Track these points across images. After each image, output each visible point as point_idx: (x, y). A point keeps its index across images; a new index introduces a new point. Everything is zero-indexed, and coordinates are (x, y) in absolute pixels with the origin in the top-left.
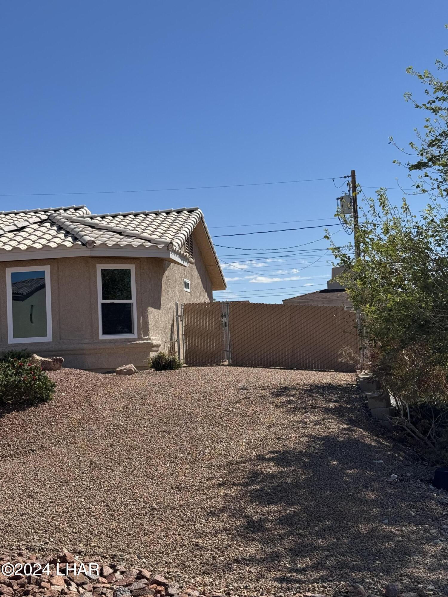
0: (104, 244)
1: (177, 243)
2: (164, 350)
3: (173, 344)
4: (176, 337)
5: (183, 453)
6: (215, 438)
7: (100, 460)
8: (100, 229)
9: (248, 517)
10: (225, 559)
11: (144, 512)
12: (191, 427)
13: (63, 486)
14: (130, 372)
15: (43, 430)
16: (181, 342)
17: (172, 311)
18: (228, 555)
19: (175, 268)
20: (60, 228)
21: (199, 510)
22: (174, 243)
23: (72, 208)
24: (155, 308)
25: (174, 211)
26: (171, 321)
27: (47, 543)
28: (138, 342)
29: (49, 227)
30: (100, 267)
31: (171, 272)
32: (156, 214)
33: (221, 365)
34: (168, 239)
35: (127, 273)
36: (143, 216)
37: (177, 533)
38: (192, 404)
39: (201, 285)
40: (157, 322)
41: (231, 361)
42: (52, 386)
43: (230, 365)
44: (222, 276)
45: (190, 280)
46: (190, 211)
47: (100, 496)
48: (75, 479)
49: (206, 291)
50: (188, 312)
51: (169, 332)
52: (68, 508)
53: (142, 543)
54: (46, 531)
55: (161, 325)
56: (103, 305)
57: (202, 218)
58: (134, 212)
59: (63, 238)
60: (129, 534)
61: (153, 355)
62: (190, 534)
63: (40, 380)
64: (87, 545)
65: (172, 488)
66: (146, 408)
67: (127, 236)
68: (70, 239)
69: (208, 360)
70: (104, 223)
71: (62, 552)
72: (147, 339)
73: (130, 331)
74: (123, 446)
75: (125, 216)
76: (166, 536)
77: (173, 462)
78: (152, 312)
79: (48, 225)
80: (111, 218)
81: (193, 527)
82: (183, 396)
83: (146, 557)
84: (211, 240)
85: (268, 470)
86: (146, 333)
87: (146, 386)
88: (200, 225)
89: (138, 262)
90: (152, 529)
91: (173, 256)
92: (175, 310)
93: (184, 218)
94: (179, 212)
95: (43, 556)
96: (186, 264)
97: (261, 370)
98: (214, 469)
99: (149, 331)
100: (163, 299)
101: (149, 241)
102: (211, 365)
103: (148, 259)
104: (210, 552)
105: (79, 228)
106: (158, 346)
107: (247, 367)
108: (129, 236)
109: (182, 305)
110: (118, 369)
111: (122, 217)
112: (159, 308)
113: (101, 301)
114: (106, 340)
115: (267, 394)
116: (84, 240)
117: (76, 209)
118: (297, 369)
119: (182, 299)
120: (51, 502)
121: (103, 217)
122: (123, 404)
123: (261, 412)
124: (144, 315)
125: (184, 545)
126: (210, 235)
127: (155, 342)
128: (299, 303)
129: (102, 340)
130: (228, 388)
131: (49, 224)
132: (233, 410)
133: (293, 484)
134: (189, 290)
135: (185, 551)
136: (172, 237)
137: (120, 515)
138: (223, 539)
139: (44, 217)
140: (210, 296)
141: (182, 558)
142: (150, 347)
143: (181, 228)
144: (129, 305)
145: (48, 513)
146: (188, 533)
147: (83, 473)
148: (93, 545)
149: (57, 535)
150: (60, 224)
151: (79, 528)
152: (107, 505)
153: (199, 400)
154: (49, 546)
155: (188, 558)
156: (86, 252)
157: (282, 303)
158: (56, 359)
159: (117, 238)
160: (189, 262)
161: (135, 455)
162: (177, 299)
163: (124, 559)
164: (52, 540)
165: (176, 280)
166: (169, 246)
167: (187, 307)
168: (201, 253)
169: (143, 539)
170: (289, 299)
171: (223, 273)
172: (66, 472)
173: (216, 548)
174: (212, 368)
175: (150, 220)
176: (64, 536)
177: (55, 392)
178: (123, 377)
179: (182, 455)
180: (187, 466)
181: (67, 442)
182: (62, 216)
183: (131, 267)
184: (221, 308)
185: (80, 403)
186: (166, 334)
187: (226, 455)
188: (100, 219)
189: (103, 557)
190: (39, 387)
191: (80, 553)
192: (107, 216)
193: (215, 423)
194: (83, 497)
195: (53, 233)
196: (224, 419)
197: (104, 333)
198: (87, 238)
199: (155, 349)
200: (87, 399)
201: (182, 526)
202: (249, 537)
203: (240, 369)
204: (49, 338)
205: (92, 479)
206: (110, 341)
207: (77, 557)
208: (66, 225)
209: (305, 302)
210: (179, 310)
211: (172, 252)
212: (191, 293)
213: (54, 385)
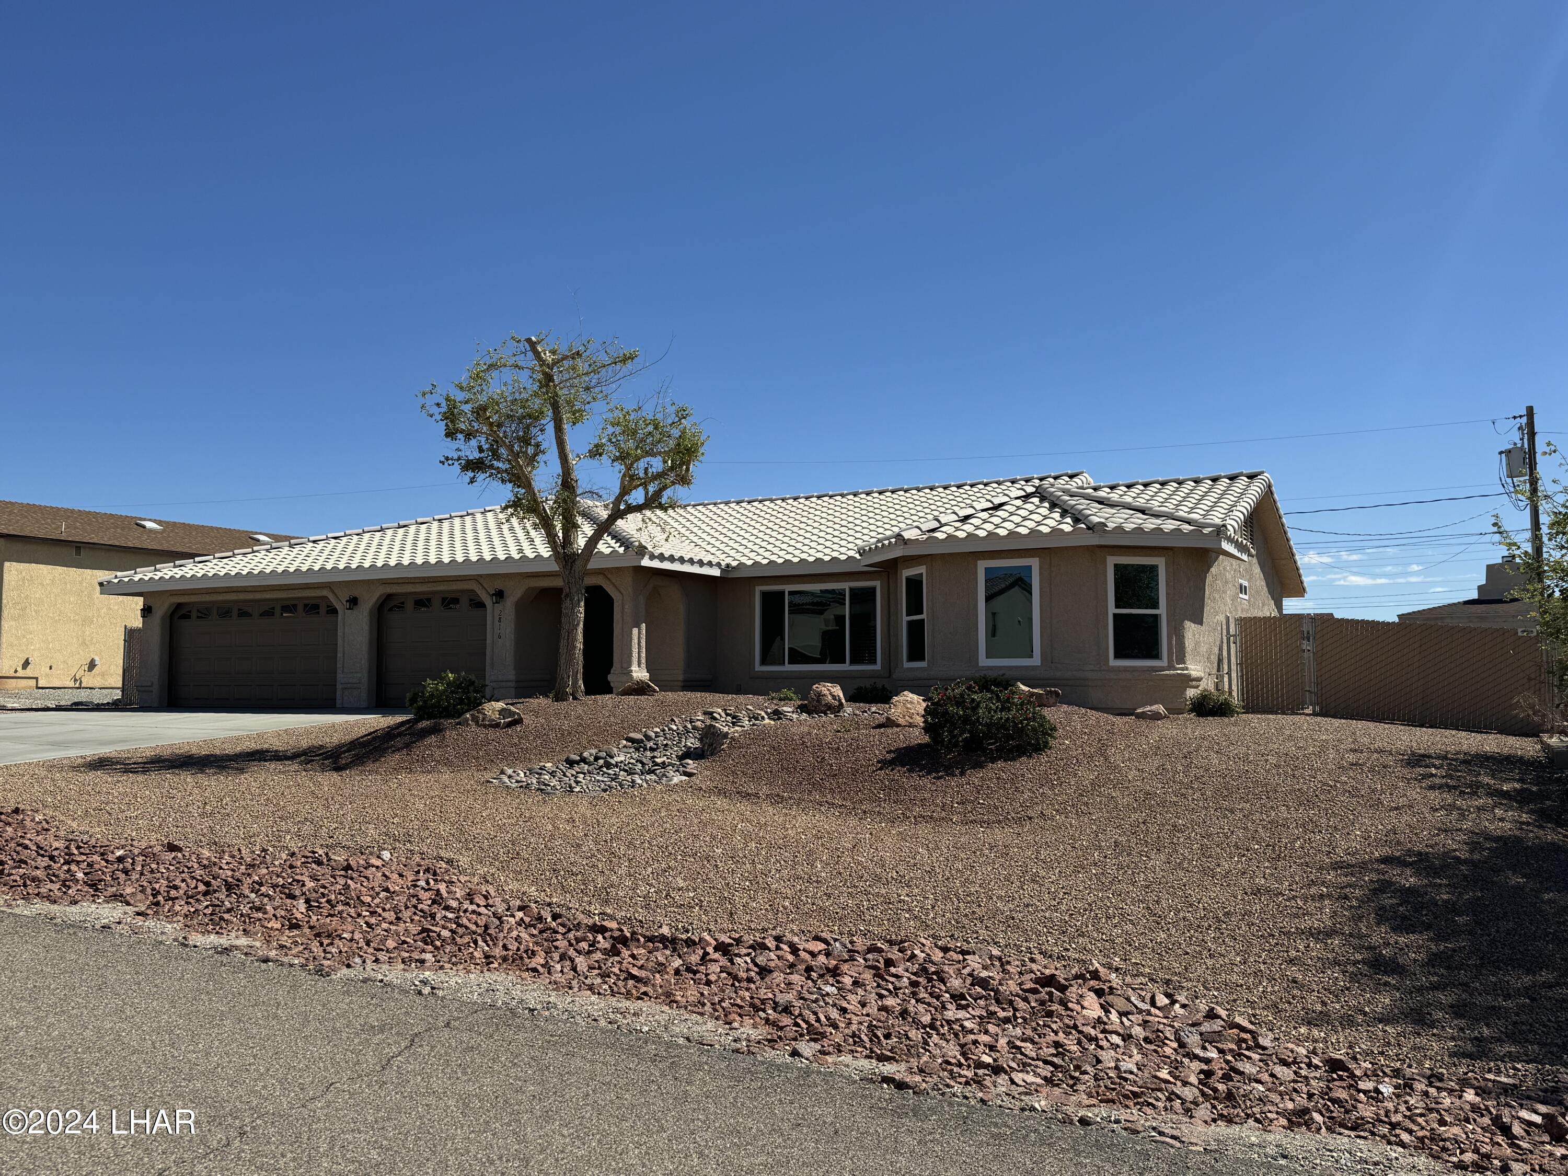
0: (1119, 528)
1: (1232, 525)
2: (1208, 684)
3: (1220, 677)
4: (1226, 667)
5: (1258, 843)
6: (1311, 826)
7: (1129, 841)
8: (1112, 505)
9: (1375, 948)
10: (1342, 1007)
11: (1206, 924)
12: (1269, 805)
13: (1079, 872)
14: (1156, 716)
15: (1041, 790)
16: (1234, 675)
17: (1219, 628)
18: (1345, 1001)
19: (1226, 563)
20: (1053, 506)
21: (1293, 930)
22: (1229, 527)
23: (1066, 475)
24: (1194, 623)
25: (1225, 477)
26: (1218, 643)
27: (1068, 950)
28: (1167, 672)
29: (1038, 503)
30: (1112, 561)
31: (1221, 569)
32: (1195, 482)
33: (1300, 714)
34: (1216, 518)
35: (1153, 569)
36: (1175, 485)
37: (1261, 960)
38: (1268, 771)
39: (1265, 589)
40: (1197, 643)
41: (1317, 709)
42: (1051, 730)
43: (1315, 714)
44: (1300, 576)
45: (1249, 582)
46: (1251, 477)
47: (1135, 893)
48: (1095, 864)
49: (1273, 599)
50: (1246, 630)
51: (1214, 659)
52: (1091, 905)
53: (1207, 968)
54: (1064, 933)
55: (1204, 649)
56: (1116, 616)
57: (1270, 486)
58: (1160, 479)
59: (1059, 519)
60: (1187, 953)
61: (1191, 693)
62: (1281, 964)
63: (1034, 719)
64: (1126, 960)
65: (1246, 893)
66: (1193, 771)
67: (1152, 515)
68: (1069, 520)
69: (1278, 704)
70: (1114, 496)
71: (1092, 964)
72: (1182, 669)
73: (1156, 656)
74: (1163, 825)
75: (1146, 485)
76: (1245, 963)
77: (1244, 856)
78: (1190, 628)
79: (1036, 500)
80: (1125, 489)
81: (1286, 955)
82: (1251, 758)
83: (1217, 989)
84: (1284, 520)
85: (1403, 882)
86: (1182, 659)
87: (1190, 739)
88: (1268, 496)
89: (1171, 553)
90: (1222, 950)
91: (1226, 546)
92: (1224, 627)
93: (1242, 487)
94: (1232, 478)
95: (1064, 966)
96: (1245, 557)
97: (1371, 725)
98: (1311, 872)
99: (1185, 656)
100: (1206, 609)
101: (1189, 523)
102: (1283, 713)
103: (1185, 549)
104: (1316, 994)
105: (1082, 504)
106: (1199, 679)
107: (1347, 718)
108: (1157, 516)
109: (1236, 620)
110: (1139, 711)
111: (1141, 487)
112: (1200, 622)
113: (1112, 610)
114: (1119, 667)
115: (1390, 761)
116: (1090, 522)
117: (1071, 477)
118: (1431, 727)
119: (1236, 610)
120: (1065, 893)
121: (1112, 488)
122: (1156, 763)
123: (1383, 792)
124: (1178, 633)
125: (1274, 979)
126: (1282, 512)
127: (1194, 674)
128: (1428, 619)
129: (1113, 667)
130: (1323, 748)
131: (1038, 499)
132: (1335, 786)
133: (1447, 907)
134: (1246, 597)
135: (1276, 988)
136: (1223, 516)
137: (1169, 923)
138: (1337, 978)
139: (1030, 489)
140: (1279, 606)
141: (1273, 997)
142: (1188, 680)
143: (1236, 502)
144: (1156, 617)
145: (1063, 907)
146: (1279, 962)
147: (1105, 857)
148: (1133, 961)
149: (1081, 940)
150: (1054, 499)
151: (1111, 935)
152: (1148, 908)
153: (1277, 766)
154: (1073, 955)
155: (1282, 998)
156: (1093, 540)
157: (1397, 620)
158: (1051, 691)
159: (1138, 519)
160: (1250, 555)
161: (1182, 840)
162: (1228, 609)
163: (1183, 987)
164: (1074, 946)
165: (1226, 582)
166: (1220, 531)
167: (1246, 624)
168: (1266, 540)
169: (1210, 962)
170: (1409, 614)
171: (1301, 571)
172: (1080, 853)
173: (1325, 990)
174: (1290, 718)
175: (1187, 491)
176: (1090, 943)
177: (1055, 738)
178: (1152, 724)
179: (1256, 847)
180: (1267, 864)
181: (1077, 811)
182: (1056, 487)
183: (1160, 562)
184: (1301, 625)
185: (1091, 757)
186: (1212, 663)
187: (1330, 852)
188: (1108, 490)
189: (1152, 980)
190: (1034, 729)
191: (1117, 970)
192: (1118, 485)
193: (1308, 803)
194: (1111, 891)
195: (1044, 511)
196: (1322, 797)
197: (1118, 655)
198: (1096, 519)
199: (1194, 683)
200: (1102, 751)
201: (1269, 951)
202: (1380, 979)
203: (1337, 722)
204: (1036, 660)
205: (1120, 867)
206: (1126, 669)
207: (1115, 975)
208: (1062, 501)
209: (1436, 619)
210: (1232, 626)
211: (1225, 539)
212: (1249, 601)
213: (1054, 729)
